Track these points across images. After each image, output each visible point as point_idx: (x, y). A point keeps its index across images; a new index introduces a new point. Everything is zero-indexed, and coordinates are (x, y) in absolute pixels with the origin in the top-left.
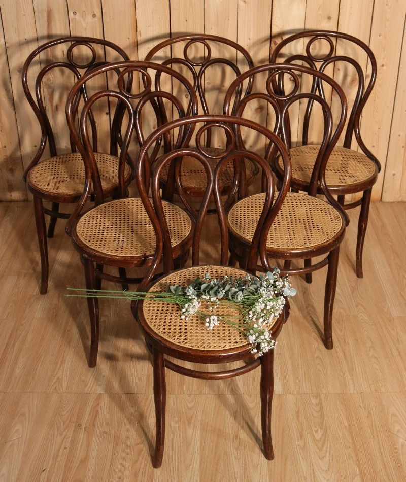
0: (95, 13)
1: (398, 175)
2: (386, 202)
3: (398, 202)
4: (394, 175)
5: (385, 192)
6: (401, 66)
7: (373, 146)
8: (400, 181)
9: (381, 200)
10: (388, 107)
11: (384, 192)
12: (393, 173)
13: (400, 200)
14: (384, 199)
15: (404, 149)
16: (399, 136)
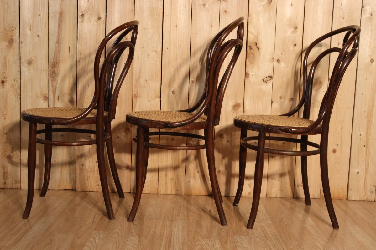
0: (100, 16)
1: (362, 174)
2: (352, 200)
3: (364, 201)
4: (358, 173)
5: (351, 190)
6: (358, 71)
7: (338, 145)
8: (364, 179)
9: (347, 199)
10: (349, 108)
11: (349, 190)
12: (357, 171)
13: (365, 199)
14: (350, 197)
15: (365, 147)
16: (361, 135)
